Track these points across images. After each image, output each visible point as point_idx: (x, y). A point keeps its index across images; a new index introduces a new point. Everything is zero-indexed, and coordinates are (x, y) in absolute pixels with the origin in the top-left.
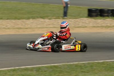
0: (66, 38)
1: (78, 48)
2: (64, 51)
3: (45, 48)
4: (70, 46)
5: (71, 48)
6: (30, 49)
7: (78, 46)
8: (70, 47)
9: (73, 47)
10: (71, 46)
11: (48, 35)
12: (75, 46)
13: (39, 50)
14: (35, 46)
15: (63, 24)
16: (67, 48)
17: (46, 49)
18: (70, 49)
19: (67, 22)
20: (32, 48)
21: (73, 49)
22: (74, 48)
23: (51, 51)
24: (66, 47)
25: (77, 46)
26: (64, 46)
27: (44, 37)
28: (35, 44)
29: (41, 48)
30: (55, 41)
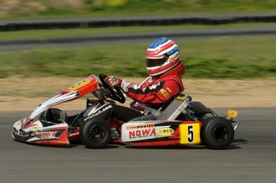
3: (49, 132)
4: (152, 128)
5: (157, 132)
6: (16, 136)
8: (154, 132)
9: (164, 132)
11: (82, 85)
12: (174, 126)
13: (30, 140)
16: (139, 136)
17: (51, 136)
18: (153, 137)
20: (19, 133)
21: (166, 139)
22: (168, 134)
23: (67, 142)
24: (135, 130)
26: (127, 128)
27: (64, 94)
28: (31, 120)
29: (37, 133)
30: (110, 107)
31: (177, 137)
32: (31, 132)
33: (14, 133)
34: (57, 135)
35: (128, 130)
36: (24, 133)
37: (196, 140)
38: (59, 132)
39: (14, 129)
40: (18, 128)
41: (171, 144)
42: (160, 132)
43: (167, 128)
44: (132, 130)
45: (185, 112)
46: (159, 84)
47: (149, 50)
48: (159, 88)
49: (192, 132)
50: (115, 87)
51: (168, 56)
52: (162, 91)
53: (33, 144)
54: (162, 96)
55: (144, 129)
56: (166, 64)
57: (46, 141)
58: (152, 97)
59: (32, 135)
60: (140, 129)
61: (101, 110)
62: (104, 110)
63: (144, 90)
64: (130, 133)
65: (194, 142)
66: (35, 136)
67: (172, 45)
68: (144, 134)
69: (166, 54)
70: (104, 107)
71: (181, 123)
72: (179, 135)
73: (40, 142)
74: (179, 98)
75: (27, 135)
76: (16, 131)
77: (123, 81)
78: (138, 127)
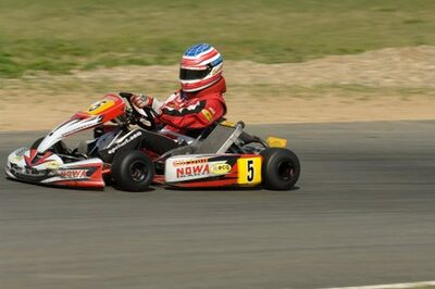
0: (198, 125)
1: (249, 169)
2: (173, 187)
3: (78, 170)
4: (204, 164)
5: (211, 169)
6: (17, 175)
7: (250, 162)
8: (207, 168)
9: (219, 169)
10: (210, 160)
11: (103, 107)
12: (232, 161)
13: (47, 181)
14: (36, 159)
15: (193, 55)
16: (190, 174)
17: (80, 175)
18: (206, 175)
19: (212, 49)
20: (24, 171)
21: (222, 177)
22: (224, 172)
23: (102, 183)
24: (186, 166)
25: (242, 163)
26: (175, 164)
27: (82, 118)
28: (39, 154)
29: (59, 172)
30: (139, 134)
31: (234, 175)
32: (48, 171)
33: (12, 172)
35: (175, 167)
36: (36, 171)
37: (257, 178)
38: (91, 170)
39: (12, 165)
40: (22, 163)
41: (227, 184)
42: (215, 169)
43: (223, 163)
44: (180, 167)
45: (238, 142)
46: (198, 104)
47: (185, 57)
48: (199, 109)
49: (252, 169)
51: (212, 67)
52: (204, 112)
54: (205, 118)
55: (195, 165)
57: (73, 183)
58: (192, 119)
59: (51, 173)
60: (191, 166)
61: (128, 138)
62: (132, 138)
63: (181, 110)
64: (178, 170)
65: (253, 181)
66: (57, 175)
67: (215, 54)
68: (195, 171)
69: (209, 64)
70: (132, 135)
71: (239, 157)
72: (237, 172)
73: (64, 184)
74: (224, 123)
75: (40, 174)
76: (17, 168)
77: (155, 100)
78: (188, 163)
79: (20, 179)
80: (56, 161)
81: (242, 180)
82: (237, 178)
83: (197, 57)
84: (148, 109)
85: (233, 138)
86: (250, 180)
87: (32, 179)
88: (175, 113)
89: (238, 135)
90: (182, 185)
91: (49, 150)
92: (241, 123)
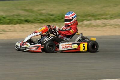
2: (62, 52)
3: (34, 47)
4: (70, 45)
5: (72, 47)
6: (18, 49)
7: (84, 45)
8: (71, 47)
9: (75, 46)
12: (78, 44)
13: (26, 50)
14: (23, 44)
16: (66, 48)
17: (35, 49)
18: (71, 48)
19: (73, 13)
20: (19, 48)
21: (76, 49)
23: (41, 51)
24: (65, 46)
25: (81, 45)
26: (62, 45)
27: (36, 32)
28: (24, 43)
29: (29, 48)
30: (53, 37)
31: (79, 48)
32: (26, 47)
33: (17, 48)
34: (37, 48)
35: (62, 46)
36: (23, 48)
37: (86, 49)
38: (38, 47)
39: (17, 46)
40: (19, 45)
41: (77, 51)
42: (74, 47)
43: (76, 45)
44: (63, 46)
45: (80, 39)
46: (69, 28)
48: (69, 29)
49: (84, 46)
50: (54, 29)
51: (73, 18)
52: (71, 30)
53: (27, 52)
55: (68, 46)
56: (72, 21)
57: (33, 51)
59: (27, 48)
60: (66, 46)
61: (49, 38)
62: (51, 39)
63: (64, 30)
64: (63, 47)
65: (85, 50)
66: (28, 49)
68: (68, 47)
70: (51, 38)
71: (80, 43)
72: (80, 48)
73: (30, 51)
74: (77, 34)
75: (24, 48)
76: (18, 47)
77: (56, 27)
78: (66, 45)
79: (19, 50)
80: (28, 45)
81: (82, 50)
82: (80, 49)
83: (69, 16)
84: (55, 29)
85: (79, 38)
86: (84, 50)
87: (22, 50)
88: (62, 30)
89: (81, 37)
90: (64, 51)
91: (27, 42)
92: (82, 33)
